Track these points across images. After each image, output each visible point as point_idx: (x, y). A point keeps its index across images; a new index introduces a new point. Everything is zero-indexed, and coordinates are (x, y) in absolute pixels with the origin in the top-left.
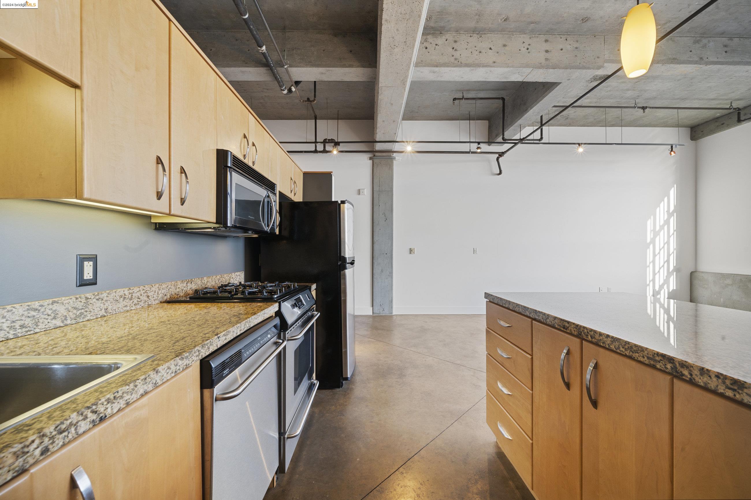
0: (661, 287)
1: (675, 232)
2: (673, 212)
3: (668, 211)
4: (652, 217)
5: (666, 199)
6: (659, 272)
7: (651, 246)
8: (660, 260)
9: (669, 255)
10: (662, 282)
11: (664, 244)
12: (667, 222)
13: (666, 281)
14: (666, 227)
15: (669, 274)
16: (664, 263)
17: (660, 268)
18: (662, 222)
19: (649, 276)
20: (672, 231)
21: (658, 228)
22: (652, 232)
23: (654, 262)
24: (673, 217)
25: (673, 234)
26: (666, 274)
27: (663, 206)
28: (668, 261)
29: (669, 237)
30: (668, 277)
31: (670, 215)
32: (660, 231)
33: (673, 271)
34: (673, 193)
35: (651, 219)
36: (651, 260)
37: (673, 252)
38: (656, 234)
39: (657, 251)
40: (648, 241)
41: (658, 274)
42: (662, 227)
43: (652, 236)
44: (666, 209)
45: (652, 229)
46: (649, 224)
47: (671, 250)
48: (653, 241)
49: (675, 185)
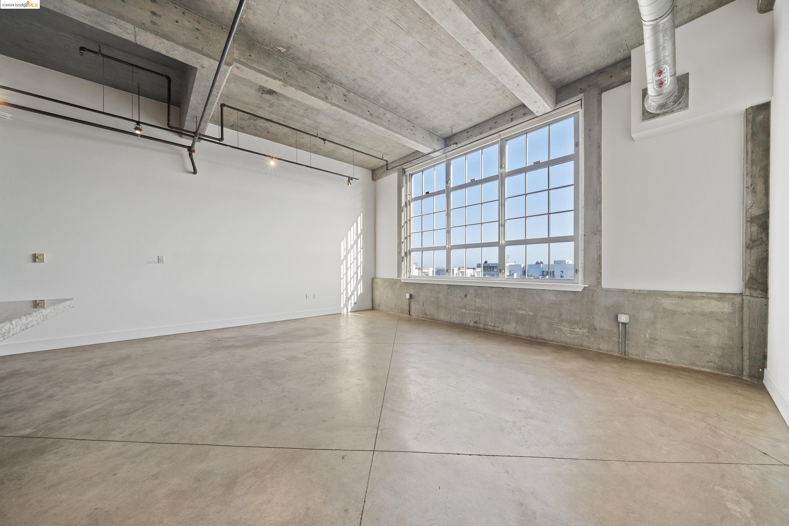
0: (353, 293)
1: (362, 250)
2: (360, 234)
3: (357, 233)
4: (345, 239)
5: (355, 224)
6: (350, 281)
7: (345, 262)
8: (351, 273)
9: (357, 268)
10: (352, 289)
11: (354, 260)
12: (356, 242)
13: (356, 288)
14: (355, 246)
15: (358, 282)
16: (354, 274)
17: (351, 279)
18: (352, 243)
19: (343, 287)
20: (359, 249)
21: (349, 247)
22: (345, 250)
23: (346, 274)
24: (360, 238)
25: (360, 251)
26: (355, 283)
27: (353, 230)
28: (357, 272)
29: (357, 253)
30: (357, 285)
31: (358, 237)
32: (351, 249)
33: (360, 279)
34: (360, 220)
35: (344, 240)
36: (345, 273)
37: (360, 265)
38: (348, 252)
39: (349, 265)
40: (342, 257)
41: (350, 283)
42: (352, 246)
43: (345, 254)
44: (355, 232)
45: (345, 248)
46: (343, 244)
47: (359, 264)
48: (346, 258)
49: (362, 214)
